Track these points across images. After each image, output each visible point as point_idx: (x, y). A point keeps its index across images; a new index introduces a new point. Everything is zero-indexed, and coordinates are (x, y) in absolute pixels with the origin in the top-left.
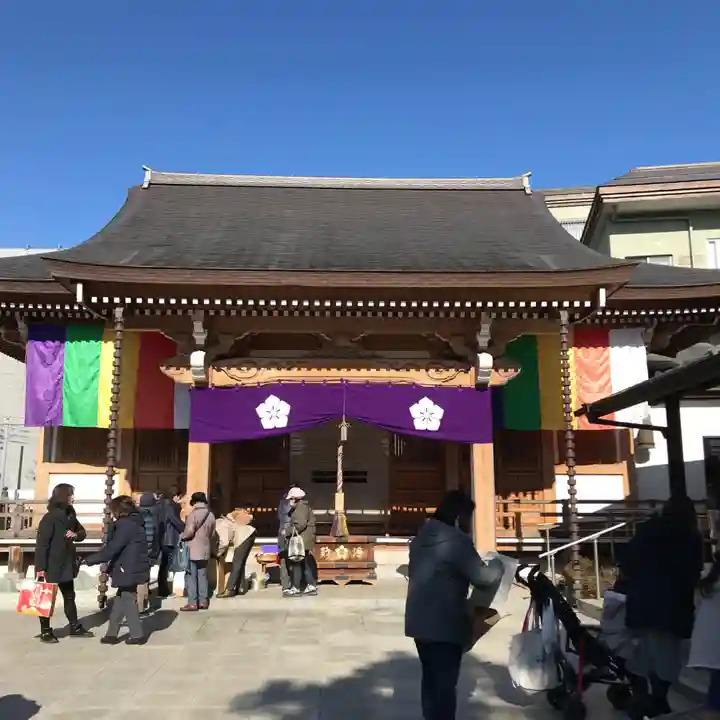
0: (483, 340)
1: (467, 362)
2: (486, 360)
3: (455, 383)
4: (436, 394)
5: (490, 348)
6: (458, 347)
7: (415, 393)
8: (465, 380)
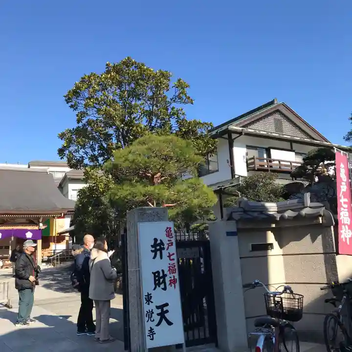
0: (41, 221)
1: (37, 225)
2: (41, 224)
3: (35, 229)
4: (31, 231)
5: (42, 222)
6: (35, 221)
7: (27, 231)
8: (36, 228)
